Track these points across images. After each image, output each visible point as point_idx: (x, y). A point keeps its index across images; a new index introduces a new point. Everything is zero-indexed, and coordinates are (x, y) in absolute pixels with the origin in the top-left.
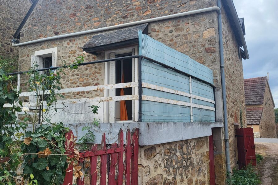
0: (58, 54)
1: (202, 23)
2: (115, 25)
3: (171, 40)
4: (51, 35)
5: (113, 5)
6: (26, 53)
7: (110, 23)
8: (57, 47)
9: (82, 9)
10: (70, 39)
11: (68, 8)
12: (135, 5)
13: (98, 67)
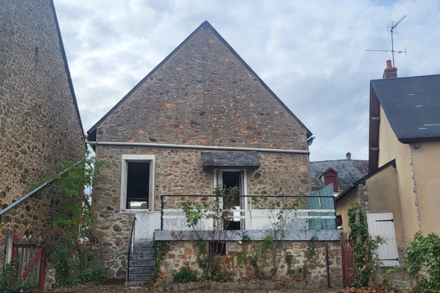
0: (155, 162)
1: (298, 161)
2: (223, 146)
3: (275, 169)
4: (144, 141)
5: (221, 127)
6: (108, 154)
7: (218, 143)
8: (154, 155)
9: (186, 123)
10: (172, 149)
11: (169, 118)
12: (243, 133)
13: (206, 181)
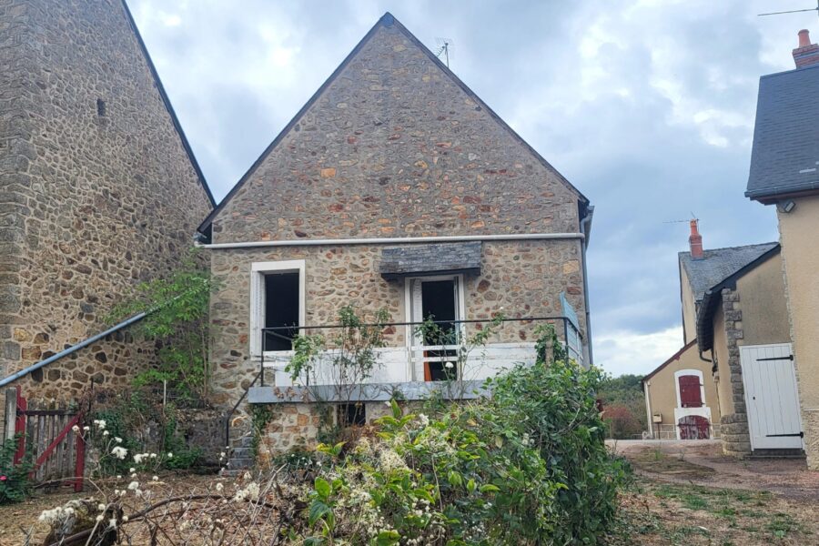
0: (306, 272)
1: (562, 253)
2: (422, 236)
3: (517, 271)
4: (287, 237)
5: (417, 203)
6: (230, 263)
7: (412, 231)
8: (304, 261)
9: (356, 200)
10: (333, 248)
11: (327, 194)
12: (458, 210)
13: (392, 301)
